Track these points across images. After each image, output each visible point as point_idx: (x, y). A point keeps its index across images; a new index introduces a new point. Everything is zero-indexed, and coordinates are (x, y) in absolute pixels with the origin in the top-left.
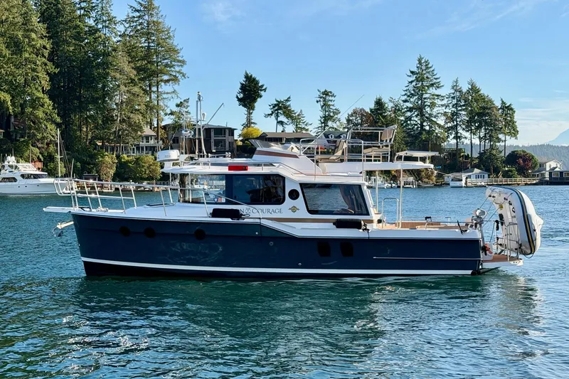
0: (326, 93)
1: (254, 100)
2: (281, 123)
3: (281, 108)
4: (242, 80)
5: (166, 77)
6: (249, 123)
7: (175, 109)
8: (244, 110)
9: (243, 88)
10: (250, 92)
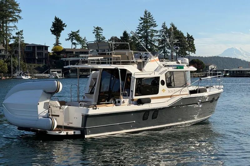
0: (98, 28)
1: (60, 32)
2: (74, 44)
3: (74, 36)
4: (54, 20)
5: (11, 19)
6: (57, 43)
7: (15, 36)
8: (55, 37)
9: (54, 25)
10: (58, 27)
